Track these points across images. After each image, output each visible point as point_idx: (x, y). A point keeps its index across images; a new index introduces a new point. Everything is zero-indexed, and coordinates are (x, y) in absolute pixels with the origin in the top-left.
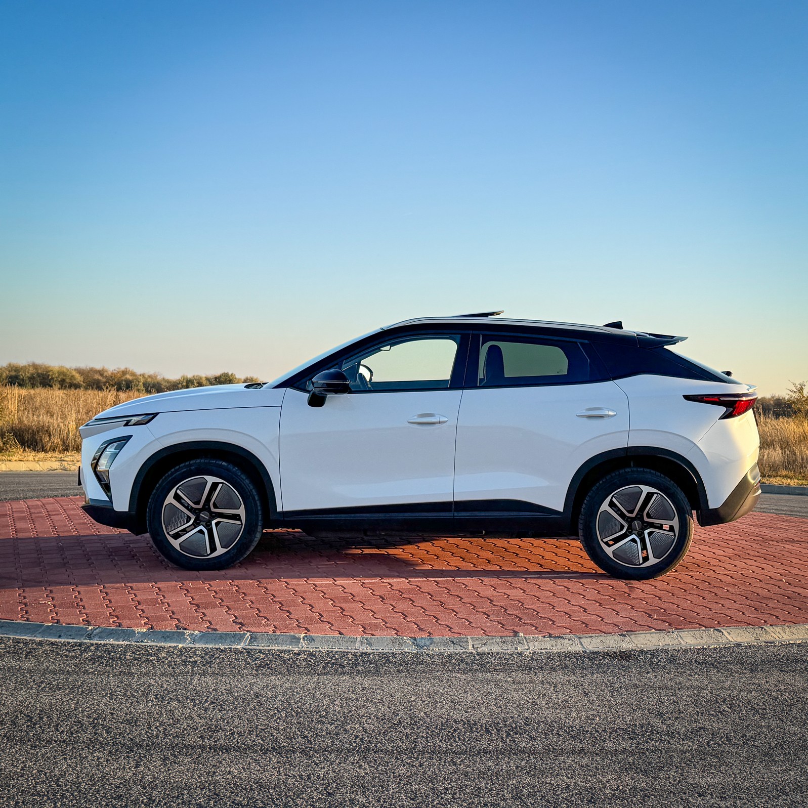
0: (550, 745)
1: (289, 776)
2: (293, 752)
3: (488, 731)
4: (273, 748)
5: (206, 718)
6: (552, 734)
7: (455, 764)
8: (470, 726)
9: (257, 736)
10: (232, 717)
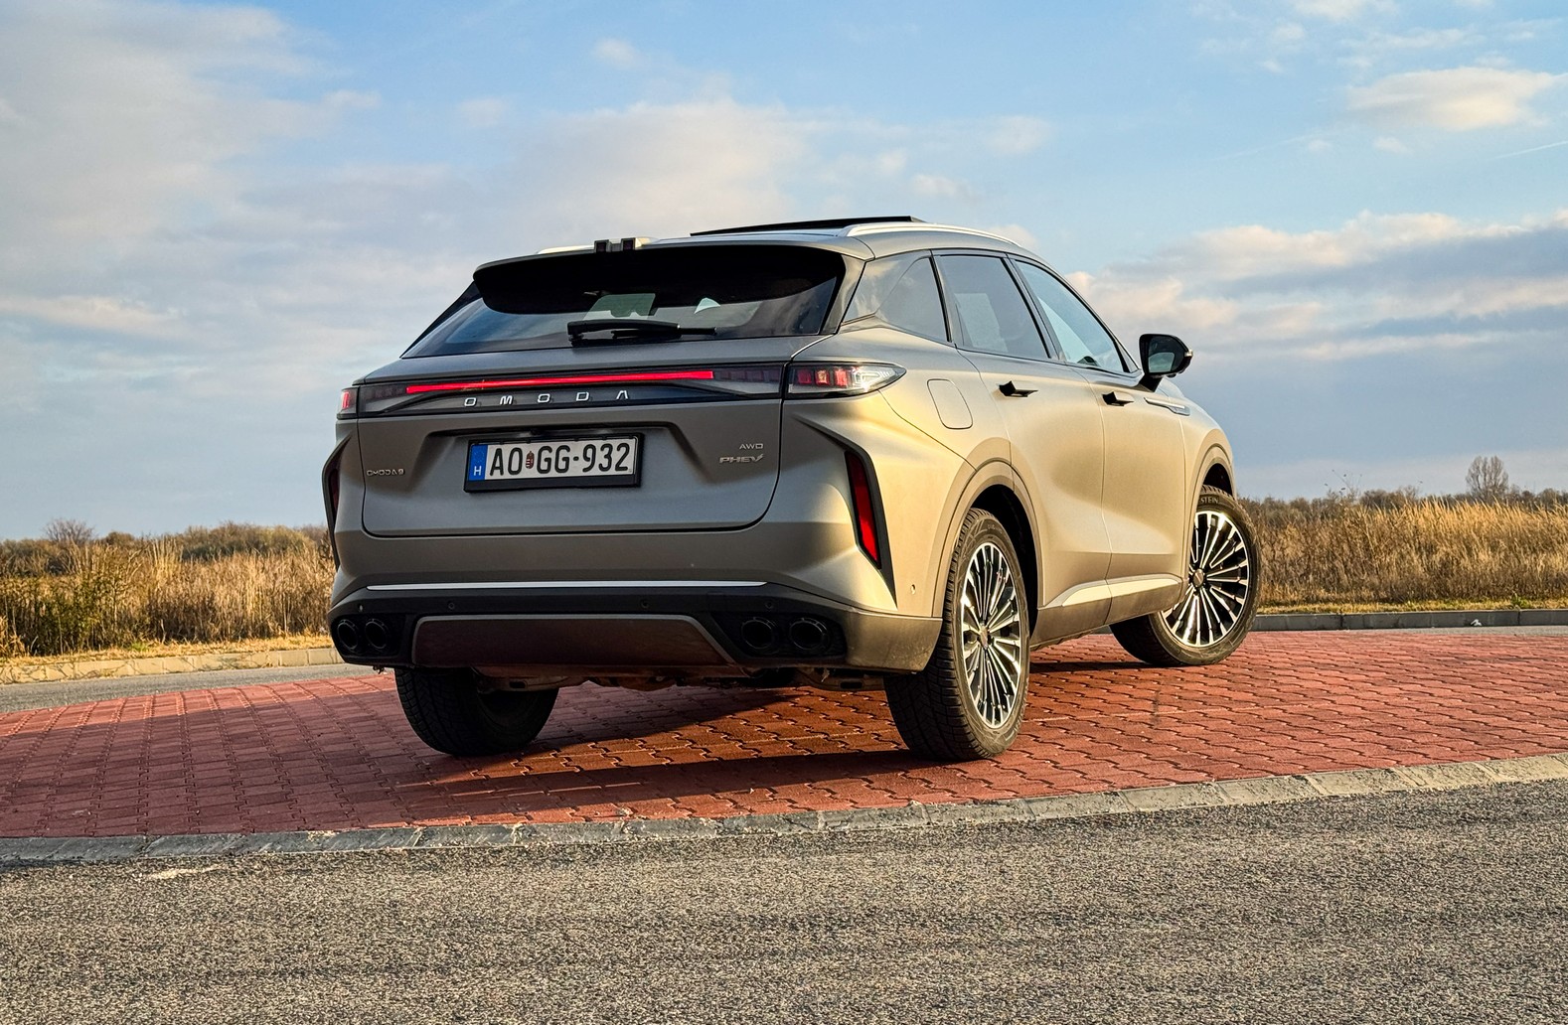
0: (901, 939)
1: (398, 1000)
2: (421, 971)
3: (793, 927)
4: (389, 968)
5: (288, 936)
6: (912, 926)
7: (710, 970)
8: (764, 923)
9: (367, 954)
10: (336, 932)
